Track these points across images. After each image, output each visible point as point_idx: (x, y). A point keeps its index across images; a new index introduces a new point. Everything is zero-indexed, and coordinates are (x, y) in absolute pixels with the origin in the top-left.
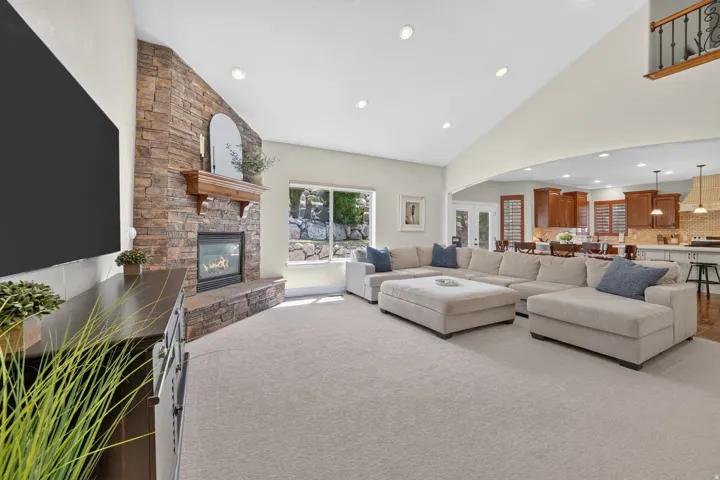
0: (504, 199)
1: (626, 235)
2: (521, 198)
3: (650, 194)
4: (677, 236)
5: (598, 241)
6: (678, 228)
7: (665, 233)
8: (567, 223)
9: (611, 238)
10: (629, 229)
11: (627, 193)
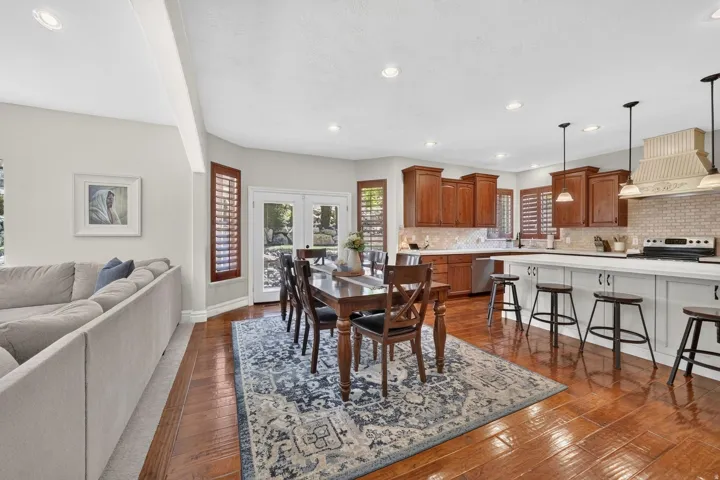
0: (361, 185)
1: (557, 237)
2: (382, 183)
3: (583, 174)
4: (623, 239)
5: (520, 246)
6: (626, 225)
7: (607, 233)
8: (460, 221)
9: (539, 242)
10: (561, 229)
11: (555, 176)
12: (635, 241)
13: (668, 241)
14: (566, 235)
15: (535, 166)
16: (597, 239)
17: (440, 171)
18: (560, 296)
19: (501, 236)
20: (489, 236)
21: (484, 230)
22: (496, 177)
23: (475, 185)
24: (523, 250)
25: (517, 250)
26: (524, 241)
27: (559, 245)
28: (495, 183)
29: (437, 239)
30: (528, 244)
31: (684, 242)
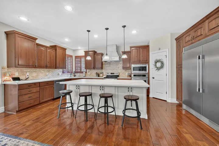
3: (93, 53)
4: (102, 73)
5: (75, 76)
6: (103, 69)
7: (99, 71)
8: (48, 66)
9: (81, 74)
10: (87, 70)
11: (85, 52)
12: (105, 74)
14: (89, 72)
15: (79, 48)
16: (97, 73)
17: (36, 39)
18: (88, 97)
19: (68, 72)
20: (63, 72)
21: (61, 70)
22: (66, 49)
23: (56, 50)
24: (76, 77)
25: (74, 77)
26: (76, 74)
27: (87, 75)
28: (65, 51)
29: (34, 74)
30: (78, 75)
31: (114, 74)
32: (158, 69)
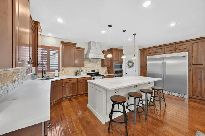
10: (60, 67)
12: (84, 71)
13: (92, 71)
14: (63, 70)
32: (130, 67)
